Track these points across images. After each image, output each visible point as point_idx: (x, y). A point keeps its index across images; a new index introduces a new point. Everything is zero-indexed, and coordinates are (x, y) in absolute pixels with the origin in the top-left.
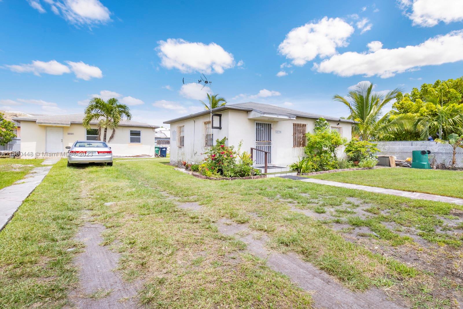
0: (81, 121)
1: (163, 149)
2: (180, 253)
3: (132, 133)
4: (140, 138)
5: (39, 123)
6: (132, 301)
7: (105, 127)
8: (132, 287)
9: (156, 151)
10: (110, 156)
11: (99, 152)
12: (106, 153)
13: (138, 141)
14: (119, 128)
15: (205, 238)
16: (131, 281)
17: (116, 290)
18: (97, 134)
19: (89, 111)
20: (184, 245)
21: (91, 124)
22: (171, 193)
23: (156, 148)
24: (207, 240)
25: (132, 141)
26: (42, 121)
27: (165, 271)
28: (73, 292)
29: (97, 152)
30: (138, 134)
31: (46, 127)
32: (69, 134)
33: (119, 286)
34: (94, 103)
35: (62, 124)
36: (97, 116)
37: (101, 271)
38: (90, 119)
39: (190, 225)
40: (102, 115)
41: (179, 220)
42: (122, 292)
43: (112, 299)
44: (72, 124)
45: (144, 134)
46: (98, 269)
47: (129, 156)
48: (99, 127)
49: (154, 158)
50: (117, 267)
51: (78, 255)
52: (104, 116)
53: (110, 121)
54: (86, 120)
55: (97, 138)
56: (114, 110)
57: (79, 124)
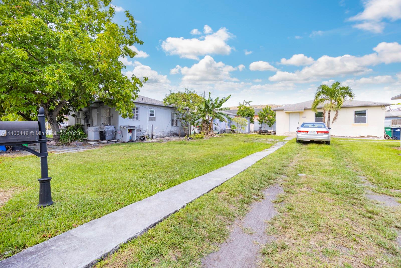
0: (310, 106)
1: (396, 130)
2: (321, 236)
3: (357, 113)
4: (366, 118)
5: (285, 111)
6: (258, 247)
7: (328, 109)
8: (266, 238)
9: (386, 132)
10: (327, 136)
11: (317, 132)
12: (324, 133)
13: (364, 121)
14: (342, 109)
15: (364, 237)
16: (269, 234)
17: (257, 234)
18: (322, 117)
19: (316, 97)
20: (331, 231)
21: (318, 109)
22: (370, 180)
23: (386, 128)
24: (364, 241)
25: (357, 121)
26: (287, 109)
27: (293, 241)
28: (238, 221)
29: (316, 132)
30: (364, 114)
31: (289, 113)
32: (303, 117)
33: (260, 233)
34: (321, 90)
35: (298, 110)
36: (322, 100)
37: (259, 217)
38: (317, 104)
39: (358, 218)
40: (326, 99)
41: (350, 207)
42: (259, 237)
43: (251, 238)
44: (304, 109)
45: (370, 113)
46: (259, 216)
47: (353, 137)
48: (324, 111)
49: (383, 140)
50: (270, 220)
51: (256, 202)
52: (328, 100)
53: (333, 104)
54: (314, 105)
55: (322, 120)
56: (337, 93)
57: (310, 109)
